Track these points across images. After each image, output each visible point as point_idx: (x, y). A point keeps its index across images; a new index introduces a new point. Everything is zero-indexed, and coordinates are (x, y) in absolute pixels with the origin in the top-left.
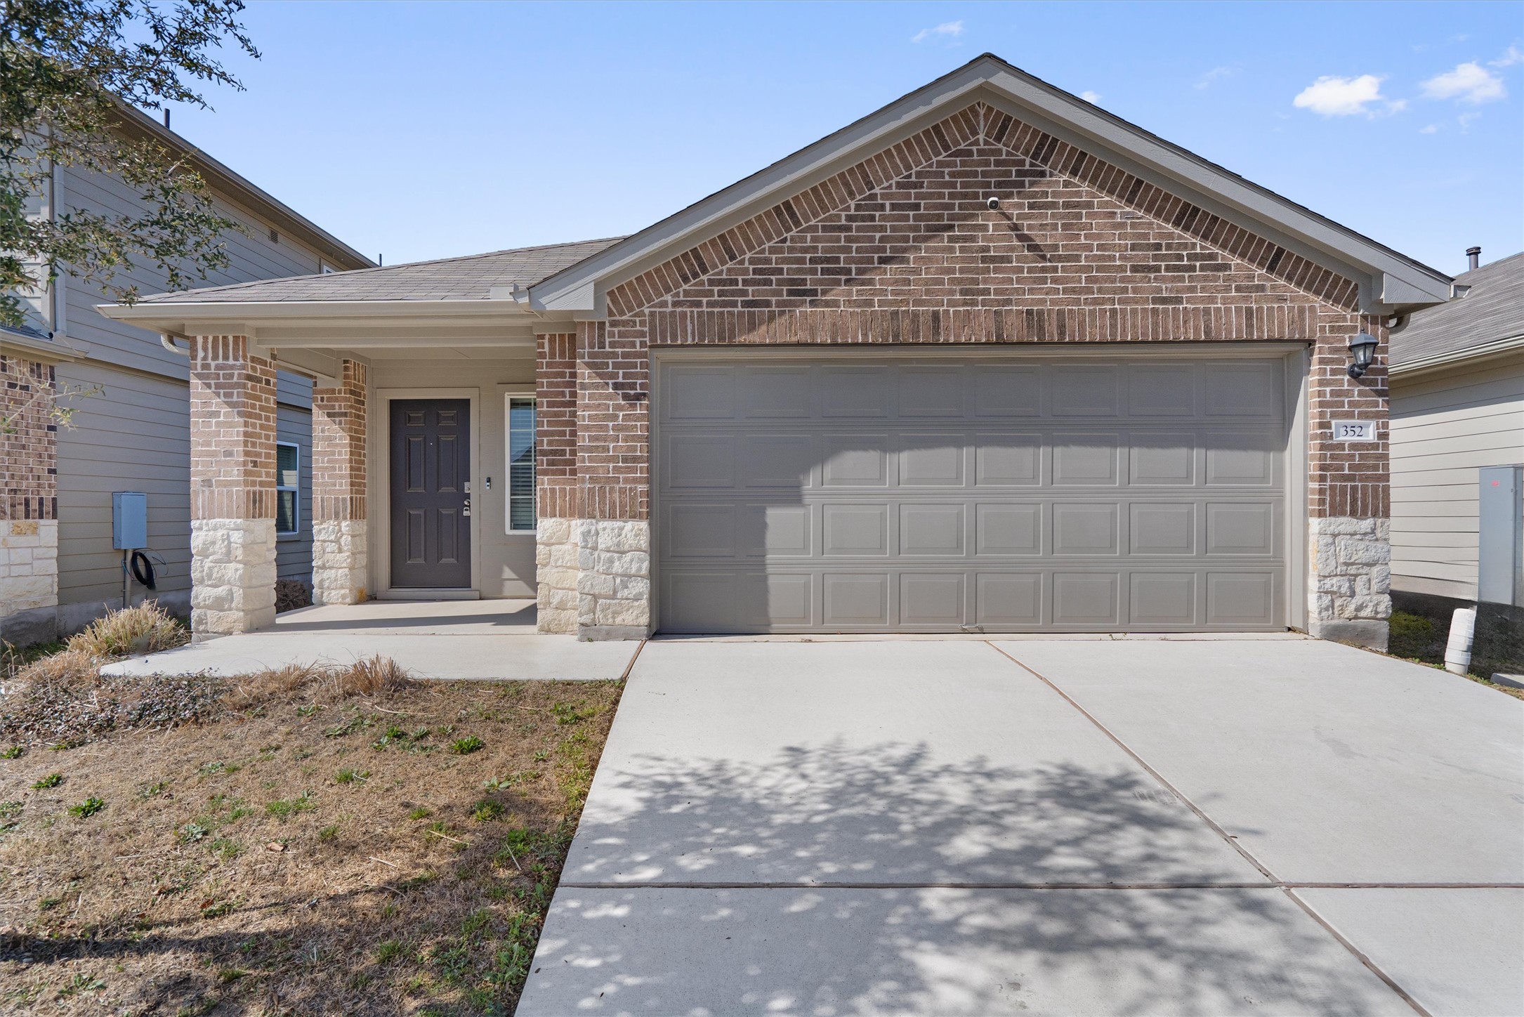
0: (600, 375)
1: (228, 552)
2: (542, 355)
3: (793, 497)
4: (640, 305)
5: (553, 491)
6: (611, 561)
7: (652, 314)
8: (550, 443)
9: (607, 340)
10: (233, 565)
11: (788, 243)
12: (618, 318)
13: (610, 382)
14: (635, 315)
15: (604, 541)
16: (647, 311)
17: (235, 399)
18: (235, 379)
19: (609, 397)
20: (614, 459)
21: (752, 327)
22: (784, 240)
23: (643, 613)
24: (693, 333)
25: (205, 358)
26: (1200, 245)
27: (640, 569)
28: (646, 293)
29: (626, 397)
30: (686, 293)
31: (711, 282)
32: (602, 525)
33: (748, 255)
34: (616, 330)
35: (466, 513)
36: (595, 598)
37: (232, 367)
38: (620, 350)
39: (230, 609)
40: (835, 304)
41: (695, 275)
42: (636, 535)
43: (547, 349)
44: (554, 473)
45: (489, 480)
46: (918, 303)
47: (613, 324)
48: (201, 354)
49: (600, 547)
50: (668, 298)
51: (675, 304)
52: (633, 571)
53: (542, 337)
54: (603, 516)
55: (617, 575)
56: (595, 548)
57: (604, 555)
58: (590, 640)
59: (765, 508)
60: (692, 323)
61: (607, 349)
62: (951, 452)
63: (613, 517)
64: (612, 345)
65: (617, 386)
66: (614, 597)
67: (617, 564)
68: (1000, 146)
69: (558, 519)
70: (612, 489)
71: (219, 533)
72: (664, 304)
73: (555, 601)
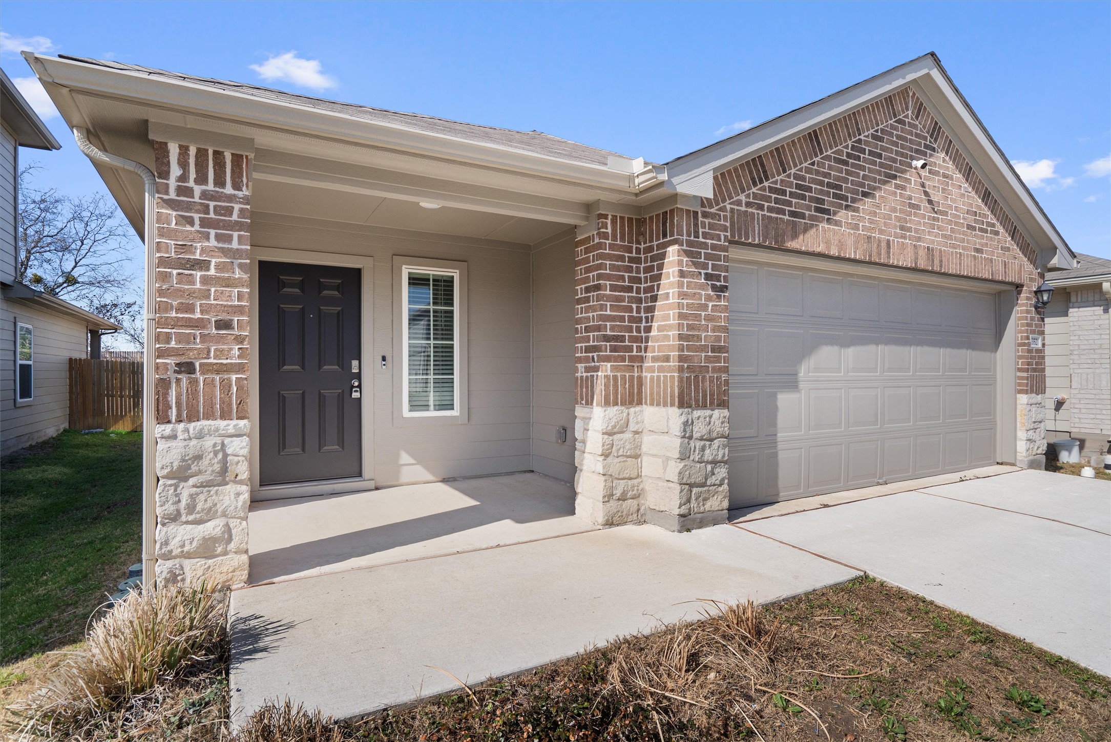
0: (695, 264)
1: (224, 470)
2: (605, 236)
4: (724, 201)
5: (615, 377)
6: (703, 449)
7: (732, 210)
8: (613, 328)
9: (701, 230)
10: (231, 488)
11: (815, 167)
12: (707, 210)
13: (703, 272)
14: (720, 210)
15: (699, 429)
16: (728, 207)
17: (235, 245)
18: (235, 217)
19: (702, 287)
20: (703, 348)
21: (795, 236)
22: (813, 164)
23: (725, 497)
24: (759, 233)
25: (183, 178)
26: (991, 219)
27: (724, 456)
28: (728, 190)
29: (714, 288)
30: (755, 196)
31: (771, 190)
32: (697, 413)
33: (793, 171)
34: (707, 221)
35: (355, 395)
36: (691, 486)
37: (231, 198)
38: (709, 241)
39: (225, 553)
40: (838, 223)
41: (761, 182)
42: (722, 423)
43: (609, 230)
44: (616, 359)
45: (384, 359)
46: (881, 232)
47: (705, 215)
48: (175, 171)
49: (695, 436)
50: (742, 197)
51: (748, 204)
52: (719, 458)
53: (606, 216)
54: (698, 407)
55: (708, 462)
56: (690, 438)
57: (699, 444)
58: (689, 530)
60: (758, 224)
61: (701, 239)
62: (873, 347)
63: (704, 407)
64: (705, 235)
65: (708, 277)
66: (703, 485)
67: (707, 452)
68: (917, 123)
69: (619, 408)
70: (704, 377)
71: (208, 443)
72: (739, 203)
73: (618, 493)
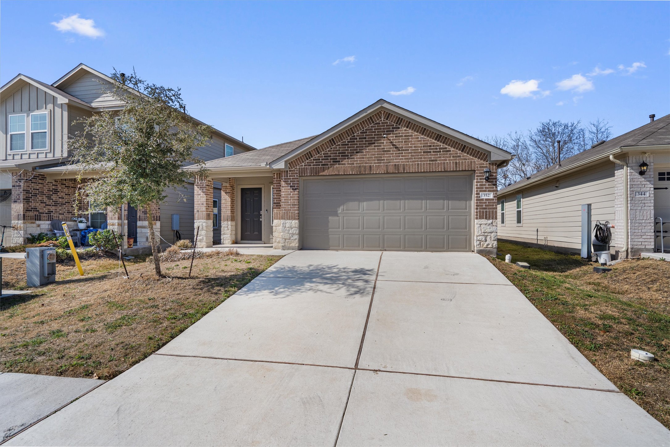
0: (287, 184)
1: (202, 228)
2: (275, 178)
3: (336, 214)
4: (296, 166)
5: (277, 213)
6: (289, 230)
7: (299, 168)
8: (276, 201)
9: (288, 175)
10: (203, 231)
11: (333, 149)
12: (291, 169)
13: (289, 185)
14: (295, 169)
15: (287, 225)
16: (298, 168)
17: (204, 191)
18: (204, 186)
19: (289, 189)
20: (290, 205)
21: (324, 171)
22: (332, 148)
23: (297, 243)
24: (309, 173)
25: (198, 181)
26: (442, 145)
27: (296, 232)
28: (298, 163)
29: (293, 189)
30: (308, 163)
31: (314, 160)
32: (287, 221)
33: (323, 153)
34: (290, 172)
35: (261, 220)
36: (285, 239)
37: (203, 183)
38: (291, 177)
39: (203, 242)
40: (345, 164)
41: (310, 158)
42: (295, 224)
43: (276, 177)
44: (277, 208)
45: (267, 210)
46: (366, 163)
47: (290, 171)
48: (197, 180)
49: (287, 227)
50: (303, 164)
51: (305, 166)
52: (294, 233)
53: (275, 174)
54: (287, 219)
55: (291, 234)
56: (285, 227)
57: (287, 229)
58: (284, 250)
59: (328, 217)
60: (309, 170)
61: (289, 177)
62: (377, 202)
63: (290, 219)
64: (290, 176)
65: (291, 187)
66: (290, 239)
67: (290, 231)
68: (388, 121)
69: (278, 220)
70: (289, 212)
71: (201, 223)
72: (302, 166)
73: (277, 241)
